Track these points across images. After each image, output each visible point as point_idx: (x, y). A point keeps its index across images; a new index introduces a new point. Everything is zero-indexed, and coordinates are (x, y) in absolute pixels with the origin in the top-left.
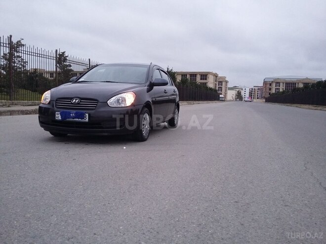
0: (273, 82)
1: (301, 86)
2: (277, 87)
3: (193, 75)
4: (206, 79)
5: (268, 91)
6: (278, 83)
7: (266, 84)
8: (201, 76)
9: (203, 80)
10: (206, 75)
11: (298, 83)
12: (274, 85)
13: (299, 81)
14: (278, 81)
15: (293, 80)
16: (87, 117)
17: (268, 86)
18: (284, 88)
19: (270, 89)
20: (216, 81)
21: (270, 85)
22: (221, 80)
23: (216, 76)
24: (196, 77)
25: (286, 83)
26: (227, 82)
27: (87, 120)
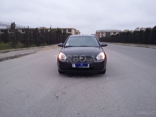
0: (100, 32)
1: (112, 34)
2: (102, 35)
3: (65, 30)
4: (71, 32)
5: (98, 36)
6: (102, 33)
7: (97, 33)
8: (68, 30)
9: (70, 32)
10: (71, 30)
11: (111, 32)
12: (101, 33)
13: (112, 31)
14: (103, 32)
15: (109, 31)
16: (89, 66)
17: (98, 34)
18: (105, 35)
19: (99, 36)
20: (75, 32)
21: (99, 33)
22: (77, 32)
23: (75, 30)
24: (66, 30)
25: (106, 33)
26: (80, 33)
27: (89, 67)
